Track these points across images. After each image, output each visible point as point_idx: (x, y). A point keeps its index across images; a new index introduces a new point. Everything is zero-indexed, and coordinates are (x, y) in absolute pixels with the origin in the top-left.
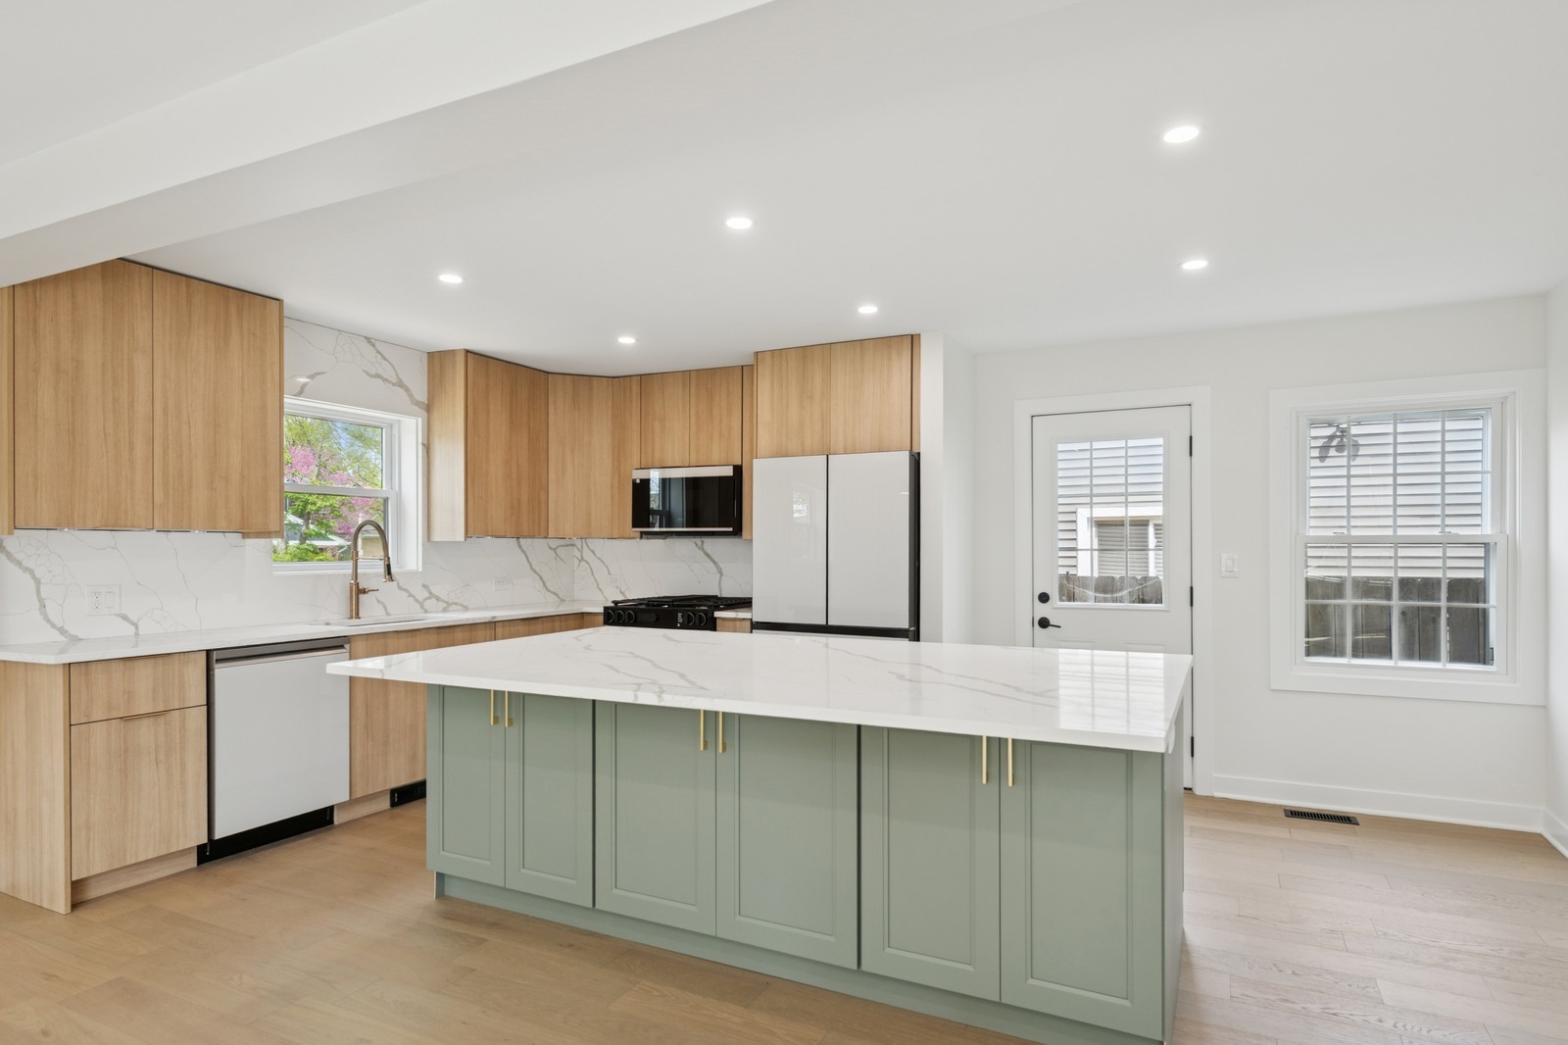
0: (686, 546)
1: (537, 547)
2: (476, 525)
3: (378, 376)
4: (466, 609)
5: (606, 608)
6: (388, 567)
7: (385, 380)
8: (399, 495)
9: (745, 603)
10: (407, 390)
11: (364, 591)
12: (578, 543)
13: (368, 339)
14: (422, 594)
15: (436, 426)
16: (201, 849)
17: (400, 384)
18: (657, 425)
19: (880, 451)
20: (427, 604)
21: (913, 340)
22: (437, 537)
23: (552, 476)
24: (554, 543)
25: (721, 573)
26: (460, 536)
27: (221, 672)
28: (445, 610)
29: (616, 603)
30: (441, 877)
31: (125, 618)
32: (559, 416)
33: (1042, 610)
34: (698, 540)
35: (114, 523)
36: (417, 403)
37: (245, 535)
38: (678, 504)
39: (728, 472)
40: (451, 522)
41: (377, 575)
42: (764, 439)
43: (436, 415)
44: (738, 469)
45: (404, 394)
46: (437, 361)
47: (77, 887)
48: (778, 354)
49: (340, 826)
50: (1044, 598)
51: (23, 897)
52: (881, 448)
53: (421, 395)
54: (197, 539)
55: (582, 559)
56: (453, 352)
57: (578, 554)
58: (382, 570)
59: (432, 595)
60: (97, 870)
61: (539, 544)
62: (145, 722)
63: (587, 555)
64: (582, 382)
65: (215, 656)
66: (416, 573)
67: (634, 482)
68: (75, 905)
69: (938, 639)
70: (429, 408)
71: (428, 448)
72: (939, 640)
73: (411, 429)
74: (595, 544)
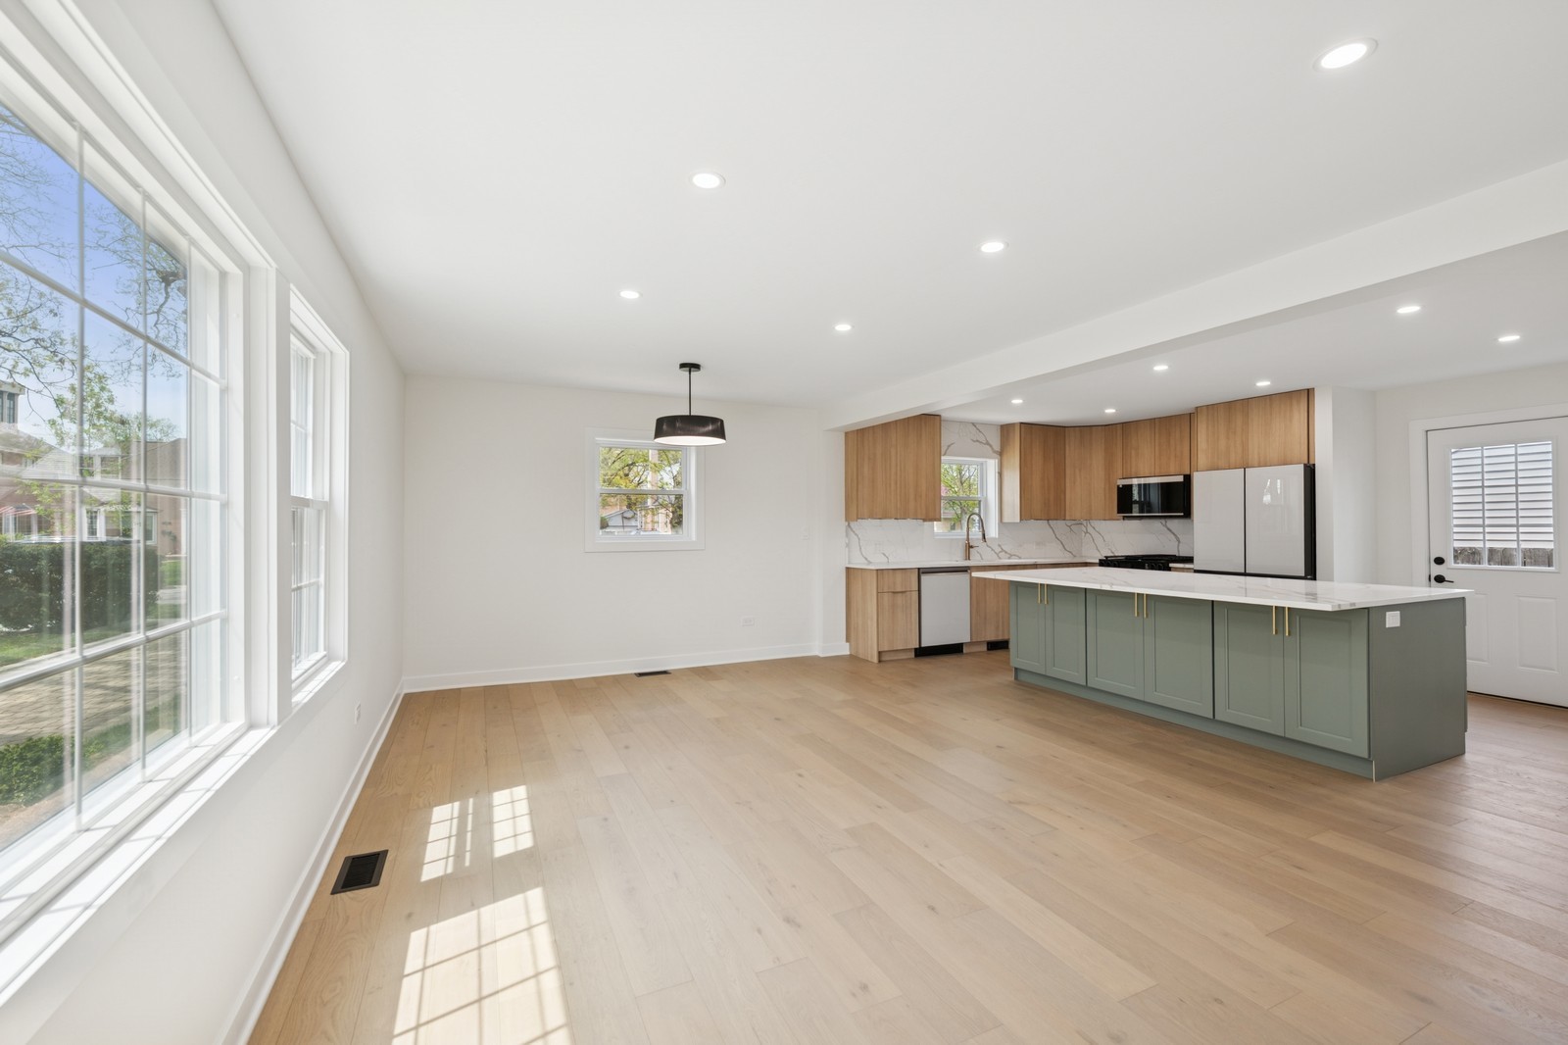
0: (1157, 524)
1: (1059, 525)
2: (1026, 513)
3: (977, 441)
4: (1020, 558)
5: (1100, 560)
6: (984, 535)
7: (981, 442)
8: (986, 499)
9: (1190, 560)
10: (991, 446)
11: (972, 547)
12: (1084, 523)
13: (973, 424)
14: (998, 550)
15: (1005, 463)
16: (916, 649)
17: (988, 443)
18: (1133, 452)
19: (1285, 464)
20: (1001, 555)
21: (1309, 393)
22: (1005, 520)
23: (1068, 485)
24: (1069, 523)
25: (1179, 542)
26: (1018, 520)
27: (924, 578)
28: (1009, 558)
29: (1106, 557)
30: (1016, 669)
31: (884, 554)
32: (1072, 451)
33: (1437, 570)
34: (1163, 521)
35: (885, 516)
36: (995, 452)
37: (924, 520)
38: (1155, 497)
39: (1180, 479)
40: (1013, 513)
41: (978, 539)
42: (1202, 459)
43: (1005, 457)
44: (1188, 478)
45: (990, 449)
46: (1006, 430)
47: (880, 653)
48: (1212, 408)
49: (967, 654)
50: (1439, 561)
51: (861, 656)
52: (1285, 462)
53: (997, 447)
54: (910, 522)
55: (1087, 532)
56: (1013, 425)
57: (1084, 529)
58: (981, 537)
59: (1003, 550)
60: (886, 649)
61: (1060, 523)
62: (900, 595)
63: (1090, 530)
64: (1086, 432)
65: (921, 571)
66: (995, 539)
67: (1118, 486)
68: (880, 661)
69: (1330, 579)
70: (1001, 454)
71: (1000, 474)
72: (1332, 580)
73: (992, 465)
74: (1095, 523)
